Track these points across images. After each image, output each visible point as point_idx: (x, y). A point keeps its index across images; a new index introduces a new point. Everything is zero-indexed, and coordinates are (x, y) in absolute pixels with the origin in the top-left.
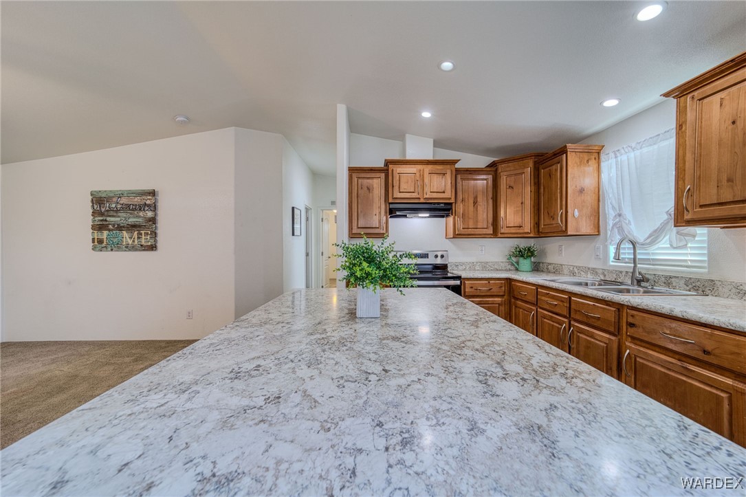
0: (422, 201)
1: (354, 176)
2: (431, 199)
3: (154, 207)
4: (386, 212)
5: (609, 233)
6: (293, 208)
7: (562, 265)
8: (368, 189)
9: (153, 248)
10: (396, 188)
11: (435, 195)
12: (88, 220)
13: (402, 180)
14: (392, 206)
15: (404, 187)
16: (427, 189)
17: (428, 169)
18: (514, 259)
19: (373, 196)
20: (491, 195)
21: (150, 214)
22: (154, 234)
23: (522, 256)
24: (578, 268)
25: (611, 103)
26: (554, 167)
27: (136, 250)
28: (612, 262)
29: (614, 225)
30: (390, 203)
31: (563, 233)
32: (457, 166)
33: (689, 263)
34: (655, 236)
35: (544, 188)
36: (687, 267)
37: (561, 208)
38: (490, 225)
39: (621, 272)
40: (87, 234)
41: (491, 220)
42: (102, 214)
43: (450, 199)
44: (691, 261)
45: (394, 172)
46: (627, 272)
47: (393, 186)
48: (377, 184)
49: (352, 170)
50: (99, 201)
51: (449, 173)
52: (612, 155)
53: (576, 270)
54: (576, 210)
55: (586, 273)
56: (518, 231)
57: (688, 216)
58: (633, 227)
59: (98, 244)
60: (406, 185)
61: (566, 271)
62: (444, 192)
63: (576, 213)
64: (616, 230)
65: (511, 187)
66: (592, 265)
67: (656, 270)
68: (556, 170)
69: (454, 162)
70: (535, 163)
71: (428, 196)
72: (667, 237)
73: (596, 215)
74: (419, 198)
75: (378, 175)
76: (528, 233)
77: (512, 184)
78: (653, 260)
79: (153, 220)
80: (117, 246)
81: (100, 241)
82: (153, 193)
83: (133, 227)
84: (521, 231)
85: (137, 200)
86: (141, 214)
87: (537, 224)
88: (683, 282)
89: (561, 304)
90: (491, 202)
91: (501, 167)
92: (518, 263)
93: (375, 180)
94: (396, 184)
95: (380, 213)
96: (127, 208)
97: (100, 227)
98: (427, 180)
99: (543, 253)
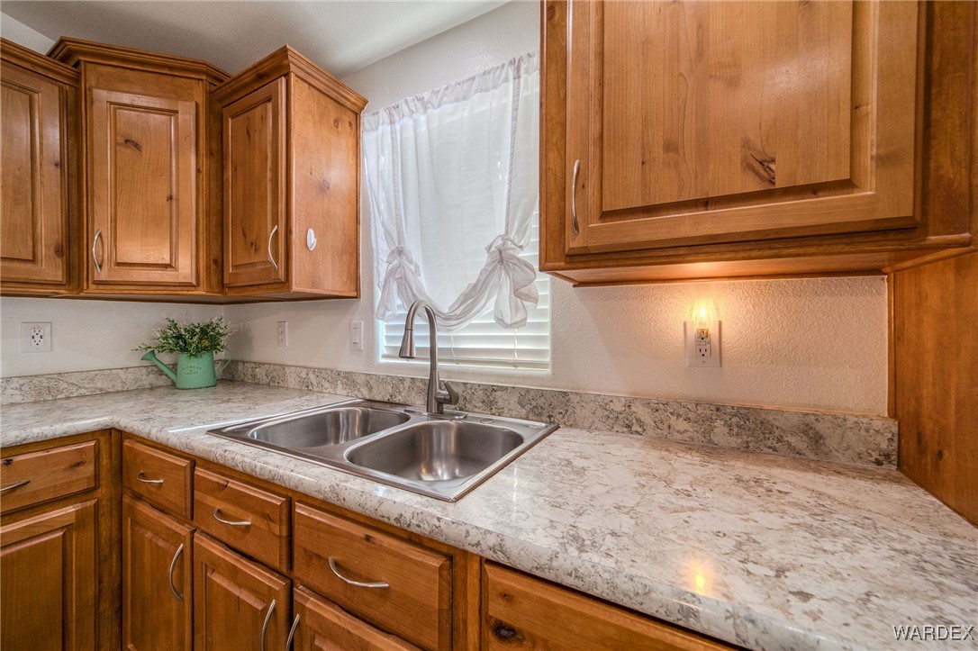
5: (378, 293)
7: (283, 366)
18: (166, 358)
23: (184, 349)
24: (318, 371)
26: (258, 110)
28: (384, 356)
29: (391, 273)
31: (279, 286)
33: (517, 358)
34: (472, 297)
35: (235, 169)
36: (515, 364)
37: (275, 222)
39: (402, 380)
44: (521, 352)
52: (384, 116)
53: (312, 376)
54: (311, 231)
55: (333, 383)
58: (423, 279)
61: (292, 381)
63: (312, 239)
64: (394, 286)
65: (130, 143)
66: (345, 366)
67: (463, 373)
68: (264, 119)
70: (211, 96)
72: (490, 307)
73: (352, 251)
76: (192, 286)
77: (136, 135)
78: (458, 351)
84: (170, 280)
87: (216, 264)
88: (515, 398)
89: (262, 524)
91: (95, 79)
92: (174, 367)
99: (242, 338)
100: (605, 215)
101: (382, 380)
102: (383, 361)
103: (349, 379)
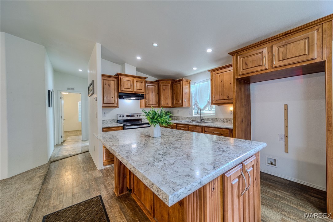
0: (133, 93)
2: (137, 92)
4: (117, 97)
5: (193, 107)
6: (49, 91)
7: (179, 117)
8: (109, 85)
10: (122, 86)
11: (138, 91)
13: (125, 83)
14: (120, 94)
15: (126, 86)
16: (135, 88)
17: (135, 80)
19: (111, 89)
20: (157, 92)
24: (184, 117)
25: (195, 69)
26: (178, 85)
29: (195, 104)
30: (119, 93)
31: (182, 106)
32: (146, 80)
33: (211, 114)
34: (205, 107)
35: (175, 91)
36: (211, 115)
37: (181, 98)
38: (157, 103)
41: (157, 102)
43: (144, 92)
44: (212, 114)
45: (122, 79)
46: (198, 118)
47: (121, 85)
48: (113, 83)
51: (143, 82)
52: (194, 83)
53: (183, 118)
55: (187, 119)
56: (167, 105)
57: (214, 103)
58: (199, 105)
60: (127, 85)
61: (180, 119)
62: (142, 90)
63: (185, 100)
64: (196, 106)
65: (164, 90)
66: (188, 116)
67: (204, 117)
68: (179, 86)
69: (145, 78)
70: (172, 82)
71: (136, 91)
72: (207, 108)
73: (189, 101)
74: (132, 92)
75: (113, 79)
76: (170, 106)
77: (165, 89)
78: (204, 114)
84: (168, 106)
87: (173, 103)
88: (211, 119)
90: (157, 94)
91: (160, 82)
93: (112, 82)
95: (115, 97)
98: (135, 84)
99: (172, 113)
100: (216, 100)
101: (194, 118)
102: (194, 115)
103: (189, 118)
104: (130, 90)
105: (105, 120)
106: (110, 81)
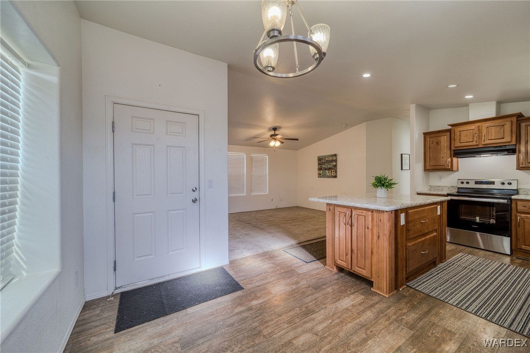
0: (481, 146)
1: (427, 137)
2: (490, 144)
3: (336, 161)
4: (451, 156)
6: (402, 155)
8: (437, 143)
9: (335, 177)
10: (457, 141)
11: (493, 142)
12: (316, 166)
13: (461, 135)
14: (455, 152)
15: (463, 139)
16: (486, 138)
17: (487, 124)
19: (440, 147)
21: (335, 163)
22: (336, 171)
27: (330, 177)
30: (454, 150)
40: (316, 171)
42: (320, 165)
43: (510, 142)
45: (456, 131)
47: (455, 140)
48: (444, 140)
49: (425, 134)
50: (320, 160)
59: (320, 176)
60: (465, 139)
62: (503, 138)
71: (486, 142)
74: (478, 145)
75: (444, 134)
79: (336, 166)
80: (325, 176)
81: (320, 174)
82: (335, 155)
83: (329, 169)
85: (330, 158)
86: (332, 164)
93: (442, 138)
94: (457, 138)
95: (446, 156)
96: (328, 162)
97: (320, 169)
98: (485, 132)
104: (474, 143)
105: (440, 186)
106: (439, 138)
